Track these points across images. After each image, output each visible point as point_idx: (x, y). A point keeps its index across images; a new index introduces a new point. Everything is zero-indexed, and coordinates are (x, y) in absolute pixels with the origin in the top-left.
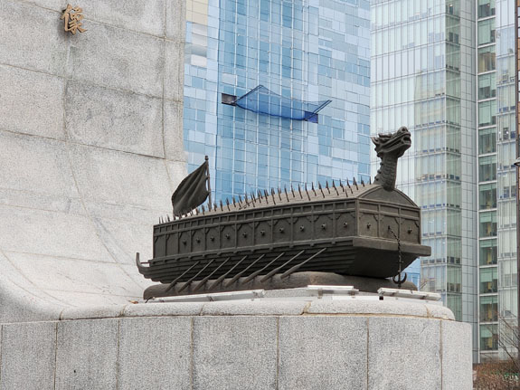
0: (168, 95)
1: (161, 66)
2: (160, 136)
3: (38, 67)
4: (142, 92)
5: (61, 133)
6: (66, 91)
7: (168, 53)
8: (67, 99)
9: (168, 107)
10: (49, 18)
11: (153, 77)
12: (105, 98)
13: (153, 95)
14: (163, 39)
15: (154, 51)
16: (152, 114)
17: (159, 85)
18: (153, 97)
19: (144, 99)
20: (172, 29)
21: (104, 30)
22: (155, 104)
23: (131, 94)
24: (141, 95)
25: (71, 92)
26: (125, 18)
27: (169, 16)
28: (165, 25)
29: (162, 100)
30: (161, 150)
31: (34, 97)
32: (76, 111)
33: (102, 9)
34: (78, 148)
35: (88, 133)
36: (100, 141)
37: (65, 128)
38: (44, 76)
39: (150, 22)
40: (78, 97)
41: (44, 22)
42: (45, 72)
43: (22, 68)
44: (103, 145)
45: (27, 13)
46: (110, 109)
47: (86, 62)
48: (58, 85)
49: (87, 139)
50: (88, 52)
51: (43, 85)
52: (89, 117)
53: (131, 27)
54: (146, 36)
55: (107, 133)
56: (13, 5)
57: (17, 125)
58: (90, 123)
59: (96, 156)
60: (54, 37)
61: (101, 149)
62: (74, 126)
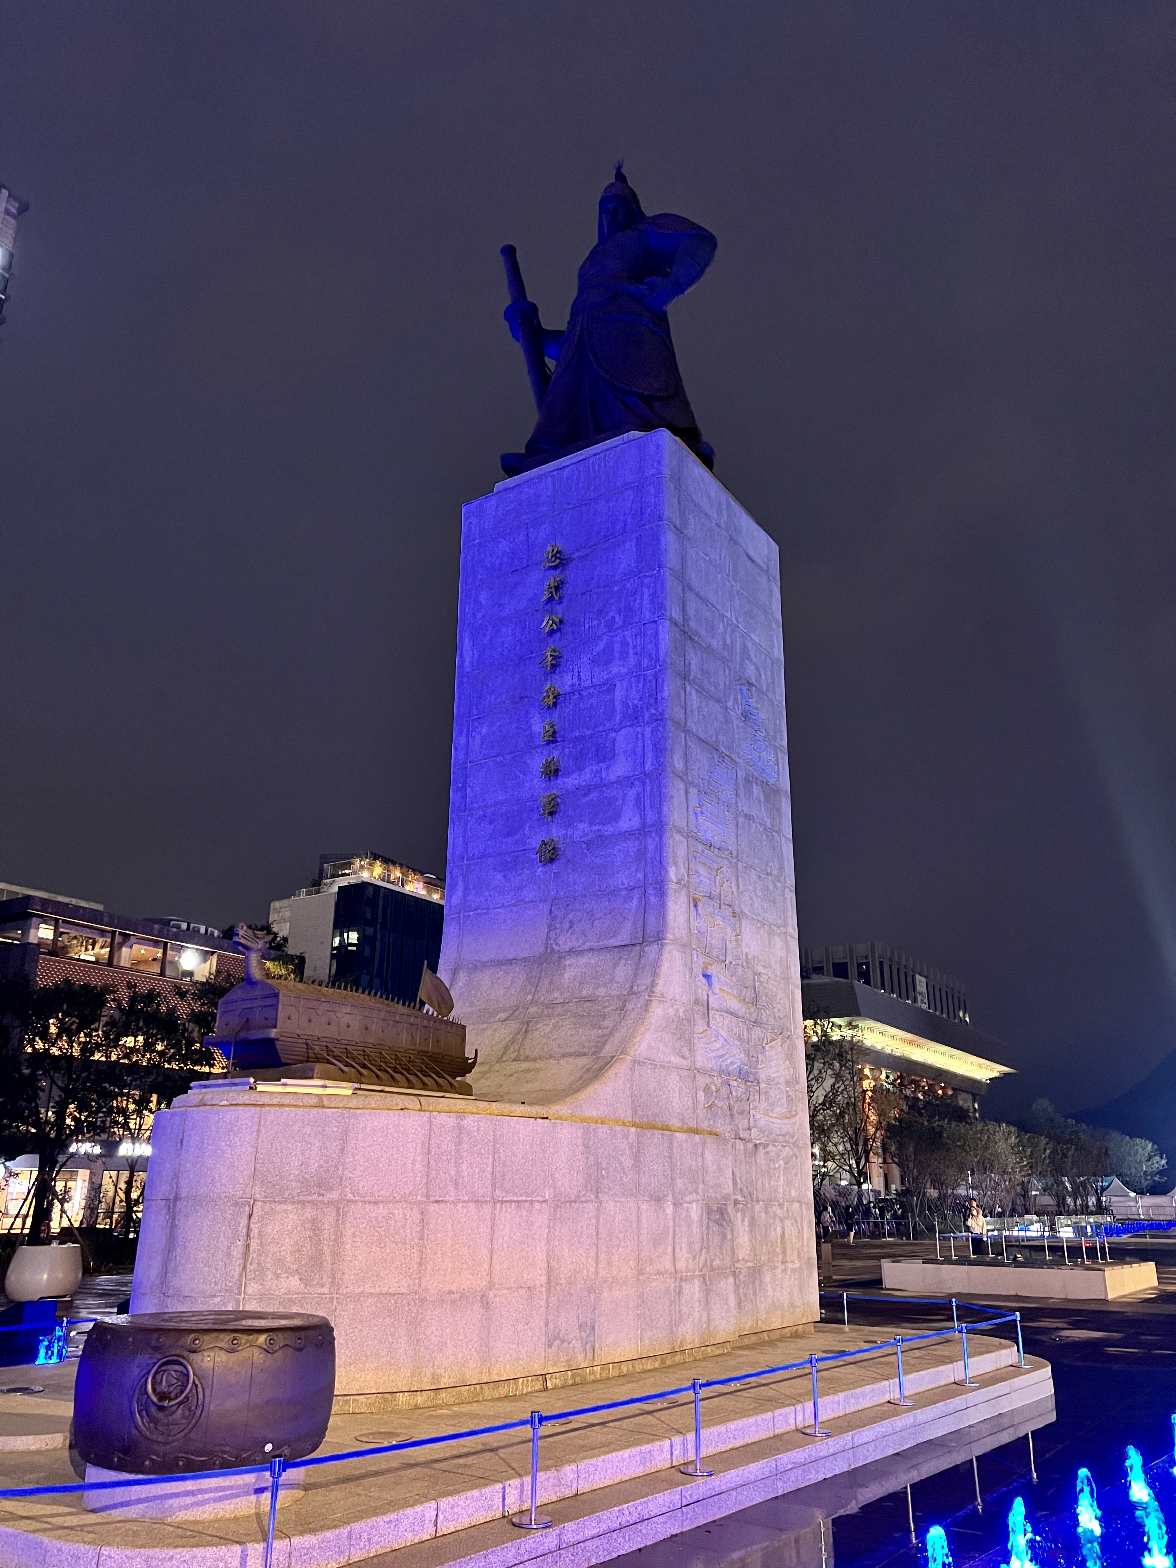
0: (651, 880)
1: (641, 856)
2: (640, 923)
3: (528, 900)
4: (622, 887)
5: (542, 949)
6: (551, 911)
7: (650, 841)
8: (552, 919)
9: (651, 892)
10: (533, 855)
11: (632, 870)
12: (585, 905)
13: (634, 885)
14: (643, 831)
15: (633, 846)
16: (635, 902)
17: (640, 876)
18: (634, 888)
19: (624, 893)
20: (650, 818)
22: (636, 894)
23: (612, 893)
25: (555, 911)
26: (605, 828)
27: (648, 808)
28: (643, 817)
29: (643, 887)
30: (640, 934)
31: (523, 925)
32: (558, 926)
33: (581, 829)
34: (555, 958)
35: (567, 942)
36: (577, 944)
37: (547, 943)
38: (532, 905)
39: (629, 820)
40: (560, 913)
41: (531, 861)
42: (531, 902)
43: (514, 905)
44: (580, 949)
45: (518, 860)
46: (591, 913)
47: (567, 880)
48: (544, 908)
49: (565, 948)
50: (570, 870)
51: (531, 913)
52: (570, 927)
53: (610, 833)
54: (624, 835)
55: (586, 936)
56: (507, 858)
57: (505, 954)
58: (571, 931)
59: (569, 960)
60: (539, 871)
61: (577, 952)
62: (555, 940)
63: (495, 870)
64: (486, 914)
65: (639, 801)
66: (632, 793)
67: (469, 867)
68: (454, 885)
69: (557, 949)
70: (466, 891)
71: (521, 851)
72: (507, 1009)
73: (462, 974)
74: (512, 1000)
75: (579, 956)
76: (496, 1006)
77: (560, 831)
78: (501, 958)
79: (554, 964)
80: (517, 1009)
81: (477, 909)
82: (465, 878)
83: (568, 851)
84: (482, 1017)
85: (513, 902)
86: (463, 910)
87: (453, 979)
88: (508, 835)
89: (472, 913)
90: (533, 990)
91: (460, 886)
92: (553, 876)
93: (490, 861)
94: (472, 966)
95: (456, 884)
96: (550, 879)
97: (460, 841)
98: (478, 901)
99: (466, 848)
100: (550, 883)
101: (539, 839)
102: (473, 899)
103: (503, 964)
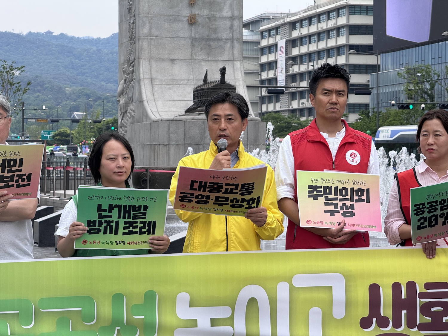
0: (235, 37)
1: (231, 27)
2: (231, 53)
3: (181, 36)
4: (224, 38)
5: (190, 57)
6: (192, 42)
7: (235, 22)
8: (193, 46)
9: (235, 42)
10: (184, 19)
11: (228, 32)
12: (208, 43)
13: (228, 38)
14: (232, 18)
15: (228, 23)
16: (228, 45)
17: (231, 35)
18: (228, 39)
19: (224, 40)
20: (236, 13)
21: (207, 19)
22: (229, 42)
23: (218, 40)
24: (223, 39)
26: (216, 13)
27: (235, 9)
28: (233, 13)
29: (232, 40)
30: (232, 57)
31: (180, 46)
32: (196, 49)
33: (205, 12)
34: (196, 61)
35: (201, 56)
36: (205, 57)
37: (191, 55)
38: (183, 39)
39: (226, 12)
40: (197, 44)
41: (182, 21)
42: (183, 38)
43: (175, 38)
44: (207, 59)
45: (176, 19)
46: (210, 46)
47: (199, 31)
48: (189, 41)
49: (200, 58)
50: (200, 28)
51: (183, 42)
52: (201, 50)
53: (218, 16)
54: (225, 18)
55: (208, 54)
56: (171, 18)
57: (173, 57)
58: (202, 52)
59: (203, 63)
60: (186, 25)
61: (206, 60)
62: (195, 54)
63: (165, 22)
64: (161, 39)
65: (231, 6)
66: (228, 2)
67: (151, 18)
68: (144, 24)
69: (196, 58)
70: (151, 28)
71: (177, 16)
72: (184, 80)
73: (153, 62)
74: (184, 76)
75: (207, 62)
76: (177, 78)
77: (196, 11)
78: (171, 58)
79: (197, 64)
80: (189, 80)
81: (156, 36)
82: (149, 22)
83: (200, 20)
84: (174, 82)
85: (174, 36)
86: (150, 35)
87: (150, 64)
88: (171, 8)
89: (154, 38)
90: (192, 73)
91: (148, 25)
92: (193, 29)
93: (162, 17)
94: (158, 60)
95: (145, 24)
96: (191, 30)
97: (146, 6)
98: (157, 33)
99: (150, 10)
100: (191, 31)
101: (186, 13)
102: (154, 32)
103: (173, 61)
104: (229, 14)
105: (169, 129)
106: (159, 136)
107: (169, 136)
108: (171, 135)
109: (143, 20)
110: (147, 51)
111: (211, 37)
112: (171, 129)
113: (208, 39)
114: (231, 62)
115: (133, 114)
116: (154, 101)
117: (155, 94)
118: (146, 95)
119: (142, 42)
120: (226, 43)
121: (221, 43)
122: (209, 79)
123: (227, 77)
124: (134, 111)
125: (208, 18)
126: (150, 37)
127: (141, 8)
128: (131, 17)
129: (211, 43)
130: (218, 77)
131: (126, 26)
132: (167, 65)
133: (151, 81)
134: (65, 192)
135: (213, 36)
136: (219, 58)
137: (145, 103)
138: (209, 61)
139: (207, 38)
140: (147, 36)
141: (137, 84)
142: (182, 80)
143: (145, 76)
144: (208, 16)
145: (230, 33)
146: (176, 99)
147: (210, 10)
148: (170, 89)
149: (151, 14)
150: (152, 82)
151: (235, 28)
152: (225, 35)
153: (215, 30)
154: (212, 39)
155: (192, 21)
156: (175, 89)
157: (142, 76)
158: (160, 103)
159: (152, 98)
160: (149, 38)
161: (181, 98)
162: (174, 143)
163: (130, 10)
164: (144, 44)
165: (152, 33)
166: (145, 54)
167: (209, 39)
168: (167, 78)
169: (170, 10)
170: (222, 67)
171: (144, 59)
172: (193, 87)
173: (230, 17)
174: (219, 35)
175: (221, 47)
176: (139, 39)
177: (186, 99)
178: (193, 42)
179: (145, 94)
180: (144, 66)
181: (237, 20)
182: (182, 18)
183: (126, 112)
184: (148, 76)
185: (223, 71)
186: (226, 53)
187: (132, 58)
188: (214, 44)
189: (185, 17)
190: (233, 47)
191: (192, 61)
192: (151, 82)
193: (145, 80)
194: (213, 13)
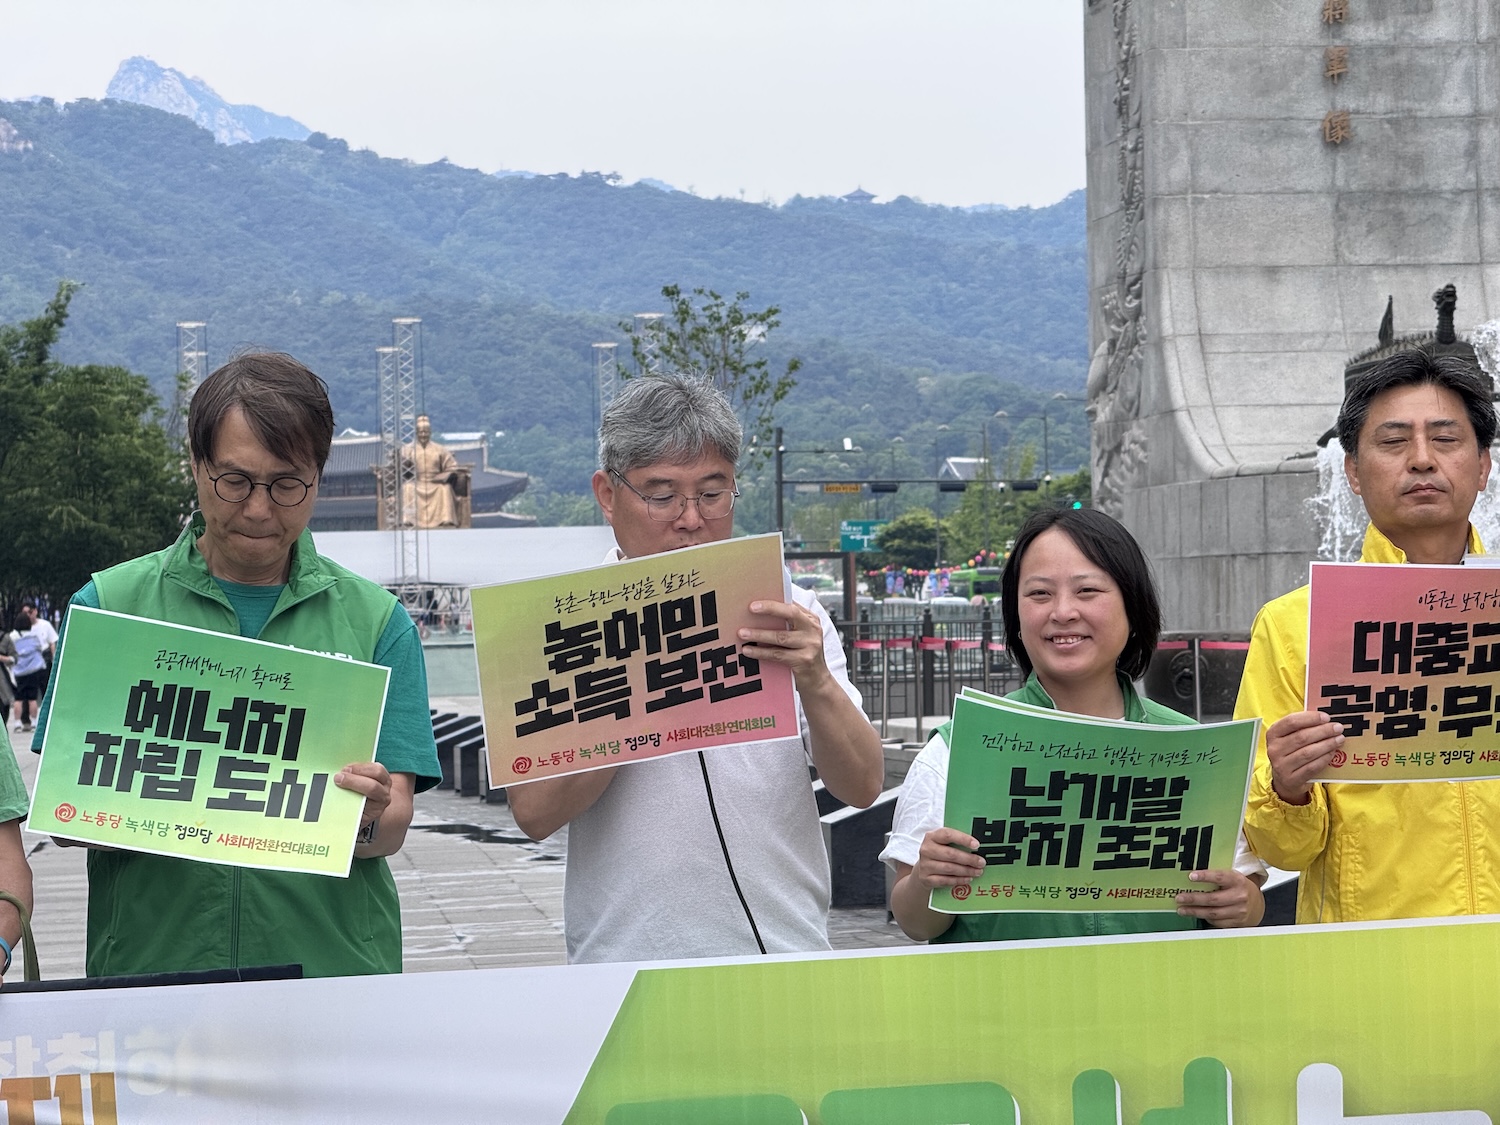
0: (1487, 184)
1: (1473, 151)
2: (1473, 237)
3: (1299, 188)
4: (1445, 188)
5: (1331, 257)
6: (1337, 206)
7: (1484, 133)
8: (1340, 217)
9: (1487, 199)
10: (1309, 130)
11: (1461, 167)
12: (1391, 206)
13: (1463, 188)
14: (1475, 120)
15: (1461, 137)
16: (1464, 211)
17: (1471, 176)
18: (1463, 191)
19: (1449, 196)
20: (1488, 103)
21: (1387, 126)
22: (1466, 200)
23: (1428, 194)
24: (1445, 192)
25: (1345, 209)
26: (1417, 105)
27: (1483, 88)
28: (1476, 100)
29: (1476, 192)
30: (1476, 251)
31: (1295, 222)
32: (1351, 228)
33: (1382, 102)
34: (1353, 271)
35: (1368, 251)
36: (1385, 257)
37: (1336, 250)
38: (1306, 196)
39: (1454, 101)
40: (1353, 212)
41: (1303, 136)
42: (1307, 192)
43: (1276, 193)
44: (1388, 262)
45: (1280, 130)
46: (1399, 217)
47: (1362, 169)
48: (1326, 203)
49: (1367, 258)
50: (1365, 157)
51: (1305, 207)
52: (1369, 232)
53: (1425, 114)
54: (1448, 120)
55: (1395, 246)
56: (1262, 126)
57: (1271, 258)
58: (1371, 238)
59: (1377, 276)
60: (1317, 150)
61: (1385, 267)
62: (1348, 246)
63: (1243, 139)
64: (1230, 200)
65: (1470, 77)
66: (1460, 66)
67: (1197, 130)
68: (1172, 152)
69: (1353, 259)
70: (1194, 164)
71: (1285, 119)
72: (1313, 335)
73: (1206, 280)
74: (1312, 324)
75: (1391, 272)
76: (1292, 329)
77: (1348, 101)
78: (1267, 263)
79: (1356, 278)
80: (1328, 335)
81: (1215, 191)
82: (1190, 144)
83: (1361, 130)
84: (1279, 343)
85: (1276, 188)
86: (1192, 188)
87: (1195, 285)
88: (1264, 92)
89: (1207, 196)
90: (1338, 310)
91: (1184, 155)
92: (1339, 160)
93: (1232, 125)
94: (1221, 270)
95: (1177, 151)
96: (1334, 166)
97: (1178, 91)
98: (1217, 181)
99: (1190, 103)
100: (1334, 170)
101: (1315, 106)
102: (1208, 176)
103: (1272, 271)
104: (1464, 106)
105: (1265, 504)
106: (1232, 526)
107: (1266, 525)
108: (1272, 522)
109: (1167, 141)
110: (1183, 243)
111: (1403, 187)
112: (1271, 501)
113: (1390, 193)
114: (1475, 268)
115: (1141, 455)
116: (1211, 409)
117: (1216, 384)
118: (1184, 391)
119: (1166, 211)
120: (1454, 203)
121: (1440, 207)
122: (1399, 328)
123: (1459, 321)
124: (1144, 446)
125: (1389, 121)
126: (1194, 192)
127: (1161, 97)
128: (1126, 131)
129: (1404, 207)
130: (1430, 321)
131: (1109, 161)
132: (1253, 286)
133: (1201, 341)
134: (919, 723)
135: (1409, 182)
136: (1432, 258)
137: (1182, 417)
138: (1396, 267)
139: (1387, 189)
140: (1181, 193)
141: (1151, 354)
142: (1304, 335)
143: (1179, 325)
144: (1390, 116)
145: (1467, 170)
146: (1285, 400)
147: (1398, 96)
148: (1264, 366)
149: (1194, 118)
150: (1202, 346)
151: (1485, 151)
152: (1449, 177)
153: (1416, 164)
154: (1405, 194)
155: (1336, 137)
156: (1284, 368)
157: (1167, 327)
158: (1231, 417)
159: (1204, 399)
160: (1189, 197)
161: (1302, 398)
162: (1283, 549)
163: (1122, 106)
164: (1173, 218)
165: (1201, 181)
166: (1177, 253)
167: (1394, 194)
168: (1254, 331)
169: (1260, 99)
170: (1442, 286)
171: (1174, 269)
172: (1346, 358)
173: (1467, 116)
174: (1430, 180)
175: (1436, 219)
176: (1155, 202)
177: (1320, 400)
178: (1342, 205)
179: (1180, 388)
180: (1174, 291)
181: (1491, 126)
182: (1302, 126)
183: (1118, 449)
184: (1190, 327)
185: (1446, 302)
186: (1457, 238)
187: (1133, 268)
188: (1413, 210)
189: (1312, 121)
190: (1479, 218)
191: (1337, 269)
192: (1199, 345)
193: (1179, 340)
194: (1406, 104)
